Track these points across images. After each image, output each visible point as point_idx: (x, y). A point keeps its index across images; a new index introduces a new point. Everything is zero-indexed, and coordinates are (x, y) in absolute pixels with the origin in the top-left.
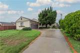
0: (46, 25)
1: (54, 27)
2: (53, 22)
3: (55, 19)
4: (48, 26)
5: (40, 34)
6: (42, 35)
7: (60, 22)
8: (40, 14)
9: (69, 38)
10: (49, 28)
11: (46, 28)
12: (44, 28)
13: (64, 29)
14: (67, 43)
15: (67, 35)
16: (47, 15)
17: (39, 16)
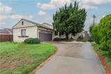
0: (67, 35)
1: (80, 39)
2: (80, 30)
3: (82, 23)
4: (70, 36)
5: (55, 52)
6: (58, 52)
7: (91, 29)
8: (57, 15)
9: (106, 58)
10: (72, 40)
11: (67, 39)
12: (62, 40)
13: (98, 43)
14: (102, 67)
15: (103, 52)
16: (68, 16)
17: (55, 19)
